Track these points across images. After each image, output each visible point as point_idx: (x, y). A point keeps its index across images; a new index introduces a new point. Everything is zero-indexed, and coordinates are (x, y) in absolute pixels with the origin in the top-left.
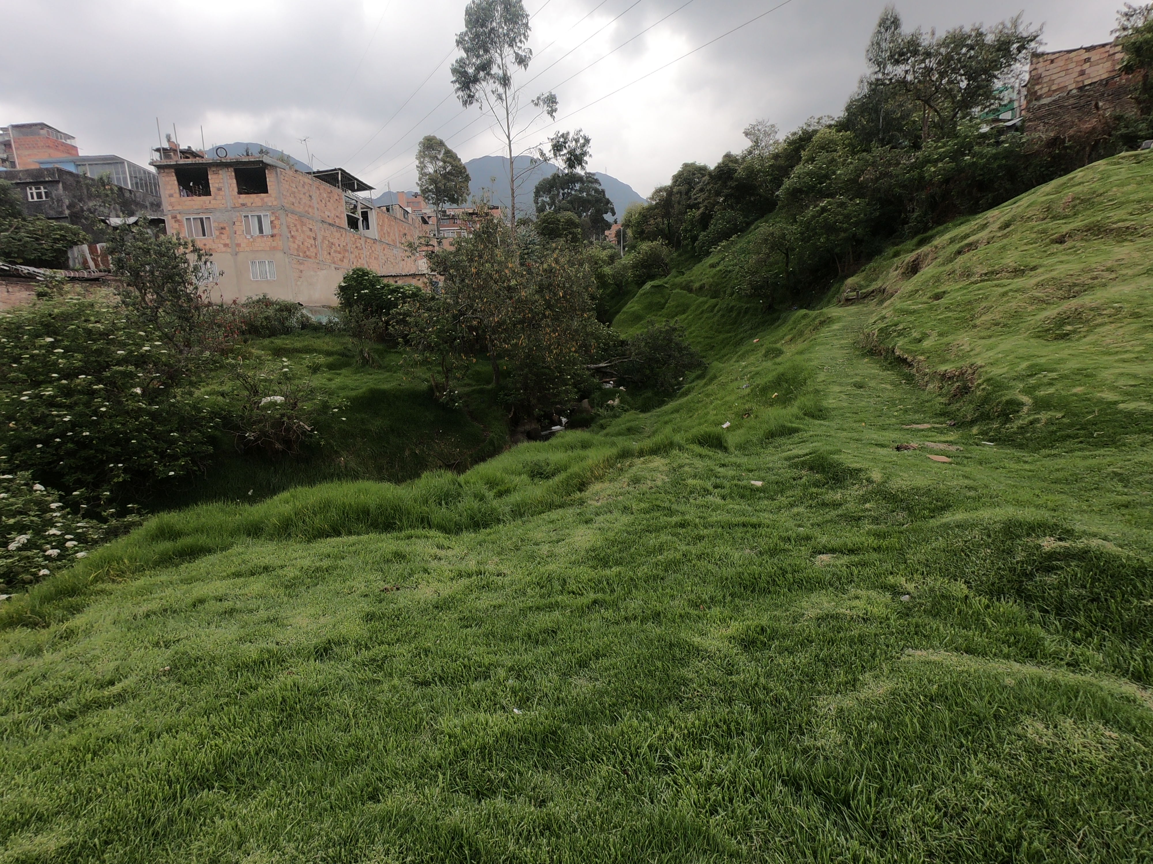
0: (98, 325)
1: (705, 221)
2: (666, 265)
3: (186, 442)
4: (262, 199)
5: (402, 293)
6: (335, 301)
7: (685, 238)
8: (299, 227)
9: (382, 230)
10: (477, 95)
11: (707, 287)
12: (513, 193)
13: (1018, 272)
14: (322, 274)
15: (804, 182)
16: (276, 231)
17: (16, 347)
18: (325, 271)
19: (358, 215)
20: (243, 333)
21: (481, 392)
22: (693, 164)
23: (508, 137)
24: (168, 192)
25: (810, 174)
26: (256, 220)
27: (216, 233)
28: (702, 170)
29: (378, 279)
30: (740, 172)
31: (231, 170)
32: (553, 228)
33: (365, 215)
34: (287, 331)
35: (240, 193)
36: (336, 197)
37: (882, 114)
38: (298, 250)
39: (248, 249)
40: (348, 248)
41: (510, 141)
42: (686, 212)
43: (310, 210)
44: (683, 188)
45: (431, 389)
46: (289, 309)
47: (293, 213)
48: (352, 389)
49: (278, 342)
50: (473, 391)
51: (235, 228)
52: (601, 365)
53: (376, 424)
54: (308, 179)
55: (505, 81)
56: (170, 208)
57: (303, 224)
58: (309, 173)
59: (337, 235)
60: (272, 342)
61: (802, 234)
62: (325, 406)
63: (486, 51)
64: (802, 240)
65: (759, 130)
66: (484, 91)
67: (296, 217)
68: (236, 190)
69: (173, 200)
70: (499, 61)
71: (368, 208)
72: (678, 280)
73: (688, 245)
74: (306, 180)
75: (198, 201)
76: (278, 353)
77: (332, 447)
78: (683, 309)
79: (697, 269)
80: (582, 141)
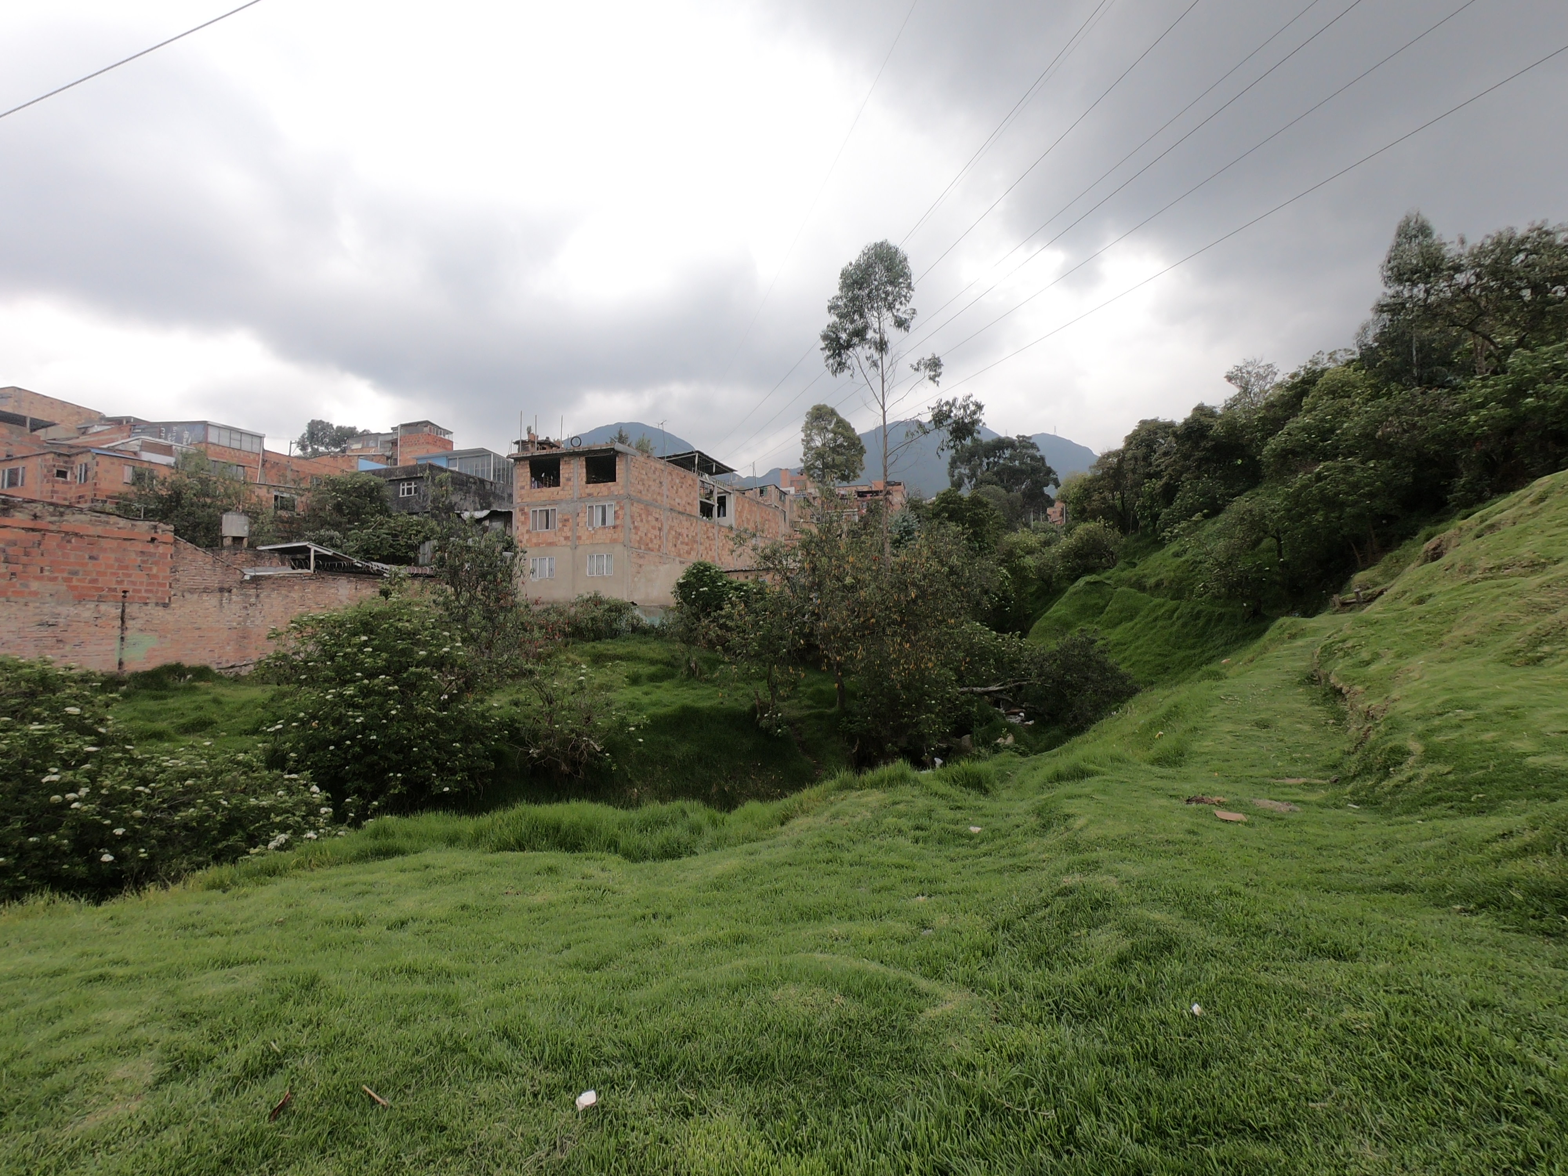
0: (407, 624)
1: (1169, 493)
2: (1112, 553)
3: (468, 756)
4: (609, 488)
5: (745, 591)
6: (672, 602)
7: (1143, 517)
8: (644, 516)
9: (740, 516)
10: (849, 362)
11: (1166, 583)
12: (886, 471)
13: (1535, 566)
14: (664, 568)
15: (1298, 440)
16: (618, 522)
17: (335, 644)
18: (667, 566)
19: (714, 501)
20: (566, 635)
21: (820, 717)
22: (1154, 421)
23: (883, 407)
24: (519, 484)
25: (1305, 429)
26: (600, 510)
27: (559, 525)
28: (1167, 428)
29: (720, 575)
30: (1217, 429)
31: (583, 459)
32: (954, 509)
33: (722, 501)
34: (614, 634)
35: (588, 482)
36: (690, 482)
37: (1415, 344)
38: (639, 542)
39: (588, 542)
40: (698, 539)
41: (884, 412)
42: (1144, 484)
43: (659, 498)
44: (1140, 453)
45: (754, 710)
46: (618, 609)
47: (639, 501)
48: (665, 706)
49: (601, 647)
50: (810, 715)
51: (579, 519)
52: (991, 688)
53: (683, 750)
54: (660, 465)
55: (882, 346)
56: (519, 500)
57: (649, 513)
58: (662, 458)
59: (686, 524)
60: (594, 647)
61: (1289, 510)
62: (623, 724)
63: (862, 316)
64: (1290, 519)
65: (1249, 373)
66: (858, 358)
67: (642, 506)
68: (585, 479)
69: (523, 492)
70: (876, 326)
71: (726, 492)
72: (1125, 574)
73: (1146, 526)
74: (658, 466)
75: (548, 492)
76: (598, 660)
77: (626, 774)
78: (1131, 614)
79: (1156, 558)
80: (972, 408)
